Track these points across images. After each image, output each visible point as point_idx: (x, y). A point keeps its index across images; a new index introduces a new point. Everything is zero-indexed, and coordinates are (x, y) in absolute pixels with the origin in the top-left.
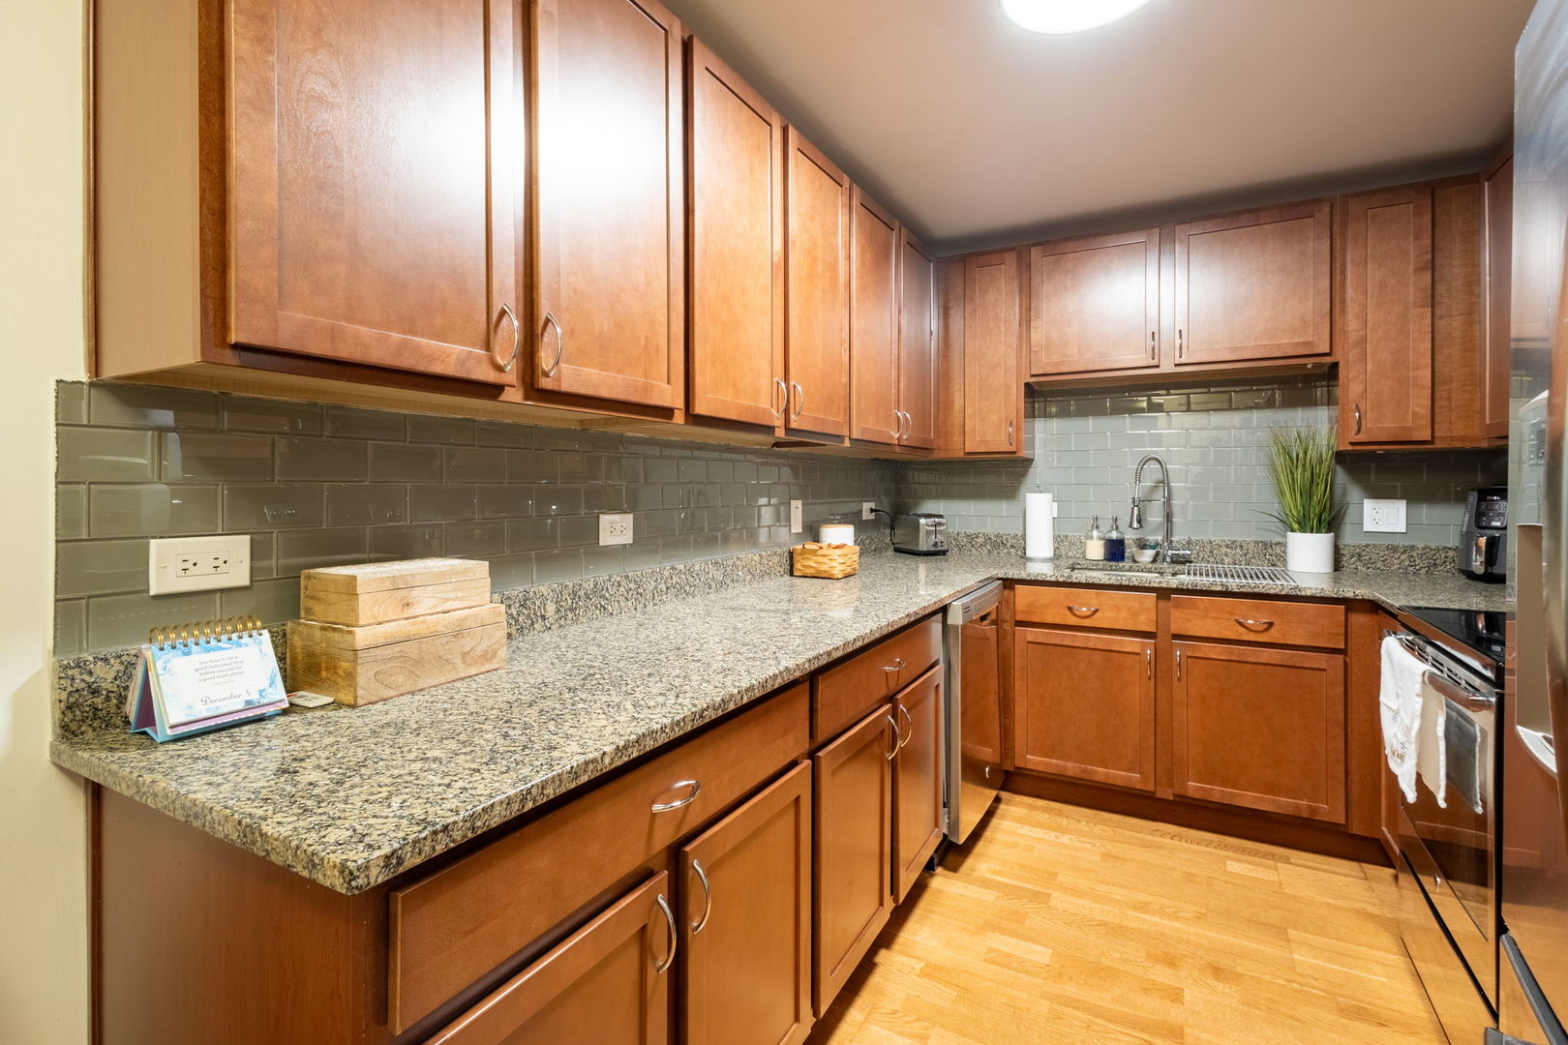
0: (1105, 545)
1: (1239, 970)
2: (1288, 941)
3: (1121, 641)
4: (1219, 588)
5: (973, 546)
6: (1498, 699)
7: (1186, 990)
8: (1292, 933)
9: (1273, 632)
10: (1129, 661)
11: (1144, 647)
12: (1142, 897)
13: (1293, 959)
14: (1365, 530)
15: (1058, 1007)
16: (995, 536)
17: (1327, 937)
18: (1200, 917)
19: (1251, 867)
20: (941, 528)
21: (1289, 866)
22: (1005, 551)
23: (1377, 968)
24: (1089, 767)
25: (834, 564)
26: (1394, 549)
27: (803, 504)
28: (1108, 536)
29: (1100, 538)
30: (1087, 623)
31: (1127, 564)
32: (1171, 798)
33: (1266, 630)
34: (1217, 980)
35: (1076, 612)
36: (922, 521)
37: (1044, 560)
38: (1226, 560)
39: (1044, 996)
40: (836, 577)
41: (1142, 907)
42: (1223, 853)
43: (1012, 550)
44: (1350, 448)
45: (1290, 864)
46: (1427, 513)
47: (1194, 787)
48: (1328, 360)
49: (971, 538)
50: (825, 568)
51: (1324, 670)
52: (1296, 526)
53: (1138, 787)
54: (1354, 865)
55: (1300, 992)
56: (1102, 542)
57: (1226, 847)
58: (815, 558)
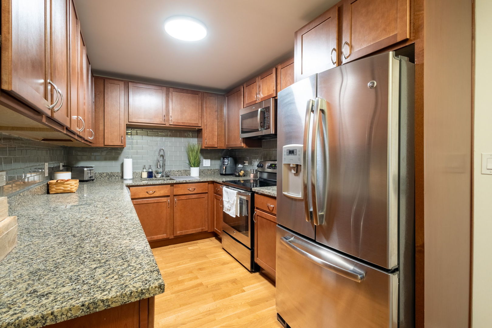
0: (148, 173)
1: (204, 267)
2: (207, 257)
3: (162, 199)
4: (185, 182)
5: (102, 177)
6: (251, 194)
7: (198, 276)
8: (207, 256)
9: (195, 191)
10: (163, 204)
11: (167, 200)
12: (178, 262)
13: (210, 260)
14: (204, 166)
15: (177, 294)
16: (110, 173)
17: (212, 253)
18: (190, 261)
19: (193, 247)
20: (93, 171)
21: (199, 244)
22: (114, 178)
23: (222, 255)
24: (152, 237)
25: (72, 187)
26: (208, 170)
27: (48, 164)
28: (148, 171)
29: (145, 172)
30: (152, 196)
31: (154, 178)
32: (173, 238)
33: (194, 190)
34: (201, 271)
35: (149, 193)
36: (85, 169)
37: (130, 179)
38: (177, 175)
39: (172, 294)
40: (74, 192)
41: (179, 265)
42: (186, 246)
43: (117, 177)
44: (204, 148)
45: (198, 243)
46: (213, 162)
47: (178, 233)
48: (200, 128)
49: (101, 174)
50: (69, 189)
51: (204, 198)
52: (193, 166)
53: (166, 238)
54: (208, 239)
55: (215, 265)
56: (147, 173)
57: (186, 245)
58: (63, 185)
